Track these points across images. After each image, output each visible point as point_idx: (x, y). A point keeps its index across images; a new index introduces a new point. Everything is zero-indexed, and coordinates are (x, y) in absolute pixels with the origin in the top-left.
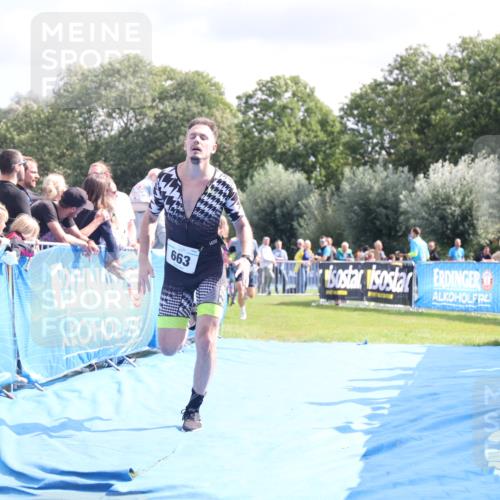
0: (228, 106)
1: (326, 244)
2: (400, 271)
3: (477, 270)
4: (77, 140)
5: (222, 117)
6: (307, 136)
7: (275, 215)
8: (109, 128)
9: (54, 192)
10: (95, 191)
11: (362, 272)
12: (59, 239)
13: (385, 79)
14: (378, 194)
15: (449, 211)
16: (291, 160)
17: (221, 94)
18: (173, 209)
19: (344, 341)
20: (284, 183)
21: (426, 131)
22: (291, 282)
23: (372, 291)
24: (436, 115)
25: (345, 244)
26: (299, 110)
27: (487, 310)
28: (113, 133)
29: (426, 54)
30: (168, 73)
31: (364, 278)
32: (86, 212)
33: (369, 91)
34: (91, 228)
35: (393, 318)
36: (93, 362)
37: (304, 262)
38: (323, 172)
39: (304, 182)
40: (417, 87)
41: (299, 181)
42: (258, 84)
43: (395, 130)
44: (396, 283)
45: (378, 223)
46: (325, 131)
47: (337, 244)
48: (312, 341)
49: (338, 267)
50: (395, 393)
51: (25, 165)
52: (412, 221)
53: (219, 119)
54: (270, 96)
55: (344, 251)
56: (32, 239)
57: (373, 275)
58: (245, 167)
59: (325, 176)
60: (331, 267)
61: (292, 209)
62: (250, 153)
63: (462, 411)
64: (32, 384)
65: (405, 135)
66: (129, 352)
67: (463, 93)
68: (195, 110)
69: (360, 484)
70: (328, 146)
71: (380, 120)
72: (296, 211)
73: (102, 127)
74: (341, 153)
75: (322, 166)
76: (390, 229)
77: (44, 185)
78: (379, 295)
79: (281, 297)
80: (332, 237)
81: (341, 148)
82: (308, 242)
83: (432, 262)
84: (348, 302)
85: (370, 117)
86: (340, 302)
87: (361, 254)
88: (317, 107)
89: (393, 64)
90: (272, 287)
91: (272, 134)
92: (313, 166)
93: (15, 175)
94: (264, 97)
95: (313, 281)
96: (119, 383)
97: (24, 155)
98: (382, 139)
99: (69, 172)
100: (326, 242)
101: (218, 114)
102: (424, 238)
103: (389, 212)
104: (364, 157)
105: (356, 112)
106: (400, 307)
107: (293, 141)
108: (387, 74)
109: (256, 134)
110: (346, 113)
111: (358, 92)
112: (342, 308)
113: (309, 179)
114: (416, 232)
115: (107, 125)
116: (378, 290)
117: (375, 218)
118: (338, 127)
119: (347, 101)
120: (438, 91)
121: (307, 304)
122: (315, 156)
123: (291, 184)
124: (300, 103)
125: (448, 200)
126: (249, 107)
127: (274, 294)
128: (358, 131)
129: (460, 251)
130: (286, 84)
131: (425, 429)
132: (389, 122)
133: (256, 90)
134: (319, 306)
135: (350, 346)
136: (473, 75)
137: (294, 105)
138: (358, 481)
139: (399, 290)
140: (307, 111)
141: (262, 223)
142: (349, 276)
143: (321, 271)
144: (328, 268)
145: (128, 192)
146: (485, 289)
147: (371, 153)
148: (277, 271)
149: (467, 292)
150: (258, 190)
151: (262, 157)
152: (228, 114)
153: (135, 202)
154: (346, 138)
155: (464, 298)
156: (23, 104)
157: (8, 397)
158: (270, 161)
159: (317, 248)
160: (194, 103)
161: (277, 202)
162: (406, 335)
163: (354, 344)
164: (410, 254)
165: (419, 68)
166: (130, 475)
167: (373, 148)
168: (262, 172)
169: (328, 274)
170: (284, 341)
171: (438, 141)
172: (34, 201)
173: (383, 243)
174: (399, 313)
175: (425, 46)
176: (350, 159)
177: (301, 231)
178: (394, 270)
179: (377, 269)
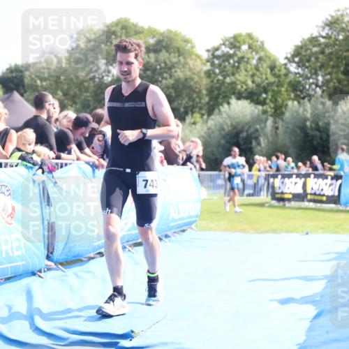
0: (199, 57)
5: (194, 65)
6: (261, 78)
8: (110, 75)
11: (303, 180)
13: (320, 34)
17: (193, 47)
19: (291, 232)
22: (249, 189)
23: (311, 194)
25: (290, 159)
26: (253, 58)
30: (152, 32)
31: (304, 185)
33: (308, 43)
35: (327, 214)
38: (272, 105)
40: (343, 40)
42: (223, 40)
43: (327, 72)
45: (315, 142)
46: (274, 75)
48: (266, 232)
49: (284, 176)
53: (192, 66)
54: (231, 49)
55: (289, 164)
59: (273, 108)
60: (280, 177)
65: (334, 76)
68: (174, 60)
69: (305, 341)
70: (275, 85)
71: (315, 64)
73: (104, 74)
74: (287, 91)
76: (324, 147)
78: (316, 198)
79: (242, 200)
81: (286, 86)
84: (293, 203)
86: (287, 203)
88: (266, 56)
91: (232, 77)
92: (264, 101)
93: (45, 112)
94: (227, 50)
98: (317, 79)
101: (191, 63)
103: (323, 134)
104: (302, 93)
105: (297, 59)
106: (332, 206)
107: (250, 83)
108: (321, 29)
109: (221, 78)
110: (289, 61)
111: (300, 44)
112: (288, 208)
114: (343, 149)
115: (108, 72)
116: (315, 194)
117: (313, 139)
118: (283, 71)
121: (262, 205)
122: (266, 91)
124: (254, 53)
126: (214, 56)
128: (299, 73)
132: (322, 66)
133: (221, 45)
134: (271, 206)
135: (293, 235)
137: (249, 55)
138: (304, 338)
139: (330, 194)
140: (259, 59)
141: (227, 145)
142: (293, 183)
143: (272, 180)
144: (277, 177)
152: (198, 63)
154: (291, 77)
157: (40, 276)
158: (234, 98)
161: (239, 127)
162: (338, 227)
163: (299, 235)
165: (344, 25)
167: (310, 85)
168: (226, 106)
169: (277, 182)
170: (246, 232)
174: (331, 211)
176: (292, 95)
178: (327, 178)
179: (314, 178)
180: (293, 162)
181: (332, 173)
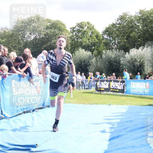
0: (67, 31)
1: (97, 74)
2: (121, 82)
3: (145, 82)
4: (20, 41)
5: (65, 34)
6: (92, 40)
7: (82, 65)
8: (30, 38)
9: (13, 58)
10: (26, 57)
11: (109, 83)
12: (15, 72)
13: (116, 23)
14: (114, 59)
15: (136, 64)
16: (87, 48)
17: (65, 27)
18: (53, 63)
19: (104, 104)
20: (85, 55)
21: (129, 39)
22: (87, 86)
23: (112, 89)
24: (132, 34)
25: (104, 74)
26: (89, 32)
27: (148, 95)
28: (31, 39)
29: (129, 15)
30: (49, 21)
31: (109, 85)
32: (23, 64)
33: (111, 26)
34: (24, 69)
35: (118, 97)
36: (25, 111)
37: (91, 80)
38: (97, 52)
39: (91, 55)
40: (126, 25)
41: (89, 54)
42: (77, 24)
43: (119, 39)
44: (119, 86)
45: (114, 67)
46: (98, 39)
47: (101, 74)
48: (93, 104)
49: (101, 81)
50: (119, 121)
51: (4, 49)
52: (124, 67)
54: (80, 28)
55: (103, 76)
56: (6, 72)
57: (112, 84)
58: (72, 50)
60: (99, 81)
61: (87, 63)
62: (74, 46)
63: (140, 126)
64: (6, 117)
65: (122, 40)
66: (36, 107)
67: (140, 27)
68: (57, 32)
69: (108, 149)
70: (98, 43)
71: (114, 35)
72: (88, 64)
73: (28, 37)
74: (102, 46)
75: (96, 50)
76: (118, 69)
77: (10, 56)
78: (114, 90)
79: (83, 90)
80: (99, 72)
81: (102, 44)
82: (92, 74)
83: (130, 80)
84: (104, 92)
85: (111, 35)
86: (102, 92)
87: (109, 77)
88: (95, 31)
89: (119, 18)
90: (81, 87)
91: (81, 40)
92: (94, 50)
93: (1, 52)
94: (78, 28)
95: (94, 85)
96: (33, 117)
97: (4, 46)
98: (115, 41)
99: (18, 51)
100: (98, 73)
102: (128, 72)
103: (117, 64)
104: (109, 47)
105: (107, 33)
106: (120, 94)
107: (88, 42)
108: (117, 21)
109: (76, 40)
110: (104, 33)
111: (108, 27)
112: (102, 94)
113: (92, 54)
114: (126, 70)
115: (29, 37)
116: (114, 88)
117: (113, 66)
118: (101, 38)
119: (104, 30)
120: (132, 27)
121: (92, 93)
122: (94, 47)
123: (87, 55)
124: (90, 30)
125: (135, 60)
126: (74, 31)
127: (81, 89)
128: (108, 39)
129: (139, 76)
130: (85, 24)
131: (128, 132)
132: (117, 36)
133: (76, 26)
134: (95, 93)
135: (105, 106)
136: (143, 22)
137: (88, 31)
138: (107, 148)
139: (120, 88)
140: (92, 32)
142: (105, 84)
143: (96, 83)
144: (98, 82)
145: (36, 58)
146: (147, 88)
147: (112, 46)
148: (82, 82)
149: (141, 89)
150: (76, 57)
151: (78, 47)
153: (38, 61)
154: (104, 41)
155: (140, 91)
156: (3, 30)
158: (80, 48)
159: (95, 75)
160: (57, 30)
161: (82, 61)
162: (122, 102)
163: (106, 105)
164: (124, 77)
165: (127, 19)
166: (36, 146)
167: (112, 44)
168: (78, 51)
169: (98, 83)
170: (84, 104)
171: (133, 42)
172: (7, 60)
173: (115, 74)
174: (120, 96)
175: (128, 12)
176: (105, 48)
177: (90, 70)
178: (119, 82)
179: (113, 82)
180: (105, 75)
181: (120, 80)
